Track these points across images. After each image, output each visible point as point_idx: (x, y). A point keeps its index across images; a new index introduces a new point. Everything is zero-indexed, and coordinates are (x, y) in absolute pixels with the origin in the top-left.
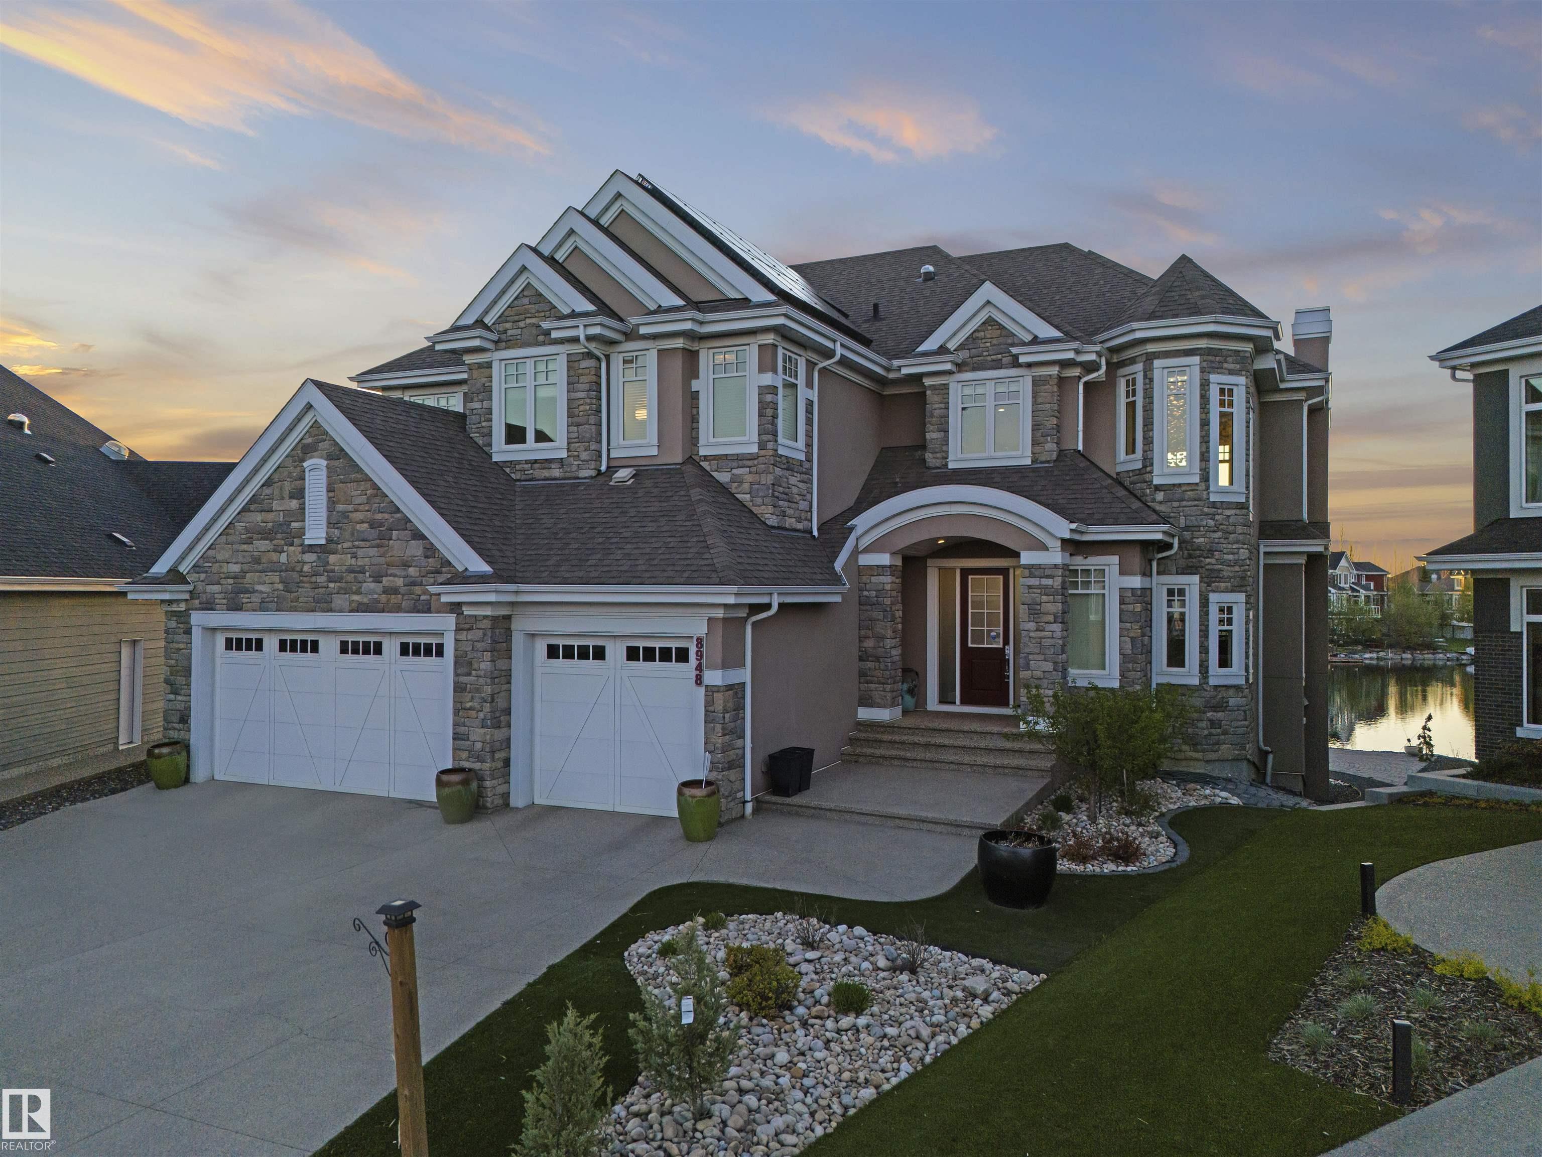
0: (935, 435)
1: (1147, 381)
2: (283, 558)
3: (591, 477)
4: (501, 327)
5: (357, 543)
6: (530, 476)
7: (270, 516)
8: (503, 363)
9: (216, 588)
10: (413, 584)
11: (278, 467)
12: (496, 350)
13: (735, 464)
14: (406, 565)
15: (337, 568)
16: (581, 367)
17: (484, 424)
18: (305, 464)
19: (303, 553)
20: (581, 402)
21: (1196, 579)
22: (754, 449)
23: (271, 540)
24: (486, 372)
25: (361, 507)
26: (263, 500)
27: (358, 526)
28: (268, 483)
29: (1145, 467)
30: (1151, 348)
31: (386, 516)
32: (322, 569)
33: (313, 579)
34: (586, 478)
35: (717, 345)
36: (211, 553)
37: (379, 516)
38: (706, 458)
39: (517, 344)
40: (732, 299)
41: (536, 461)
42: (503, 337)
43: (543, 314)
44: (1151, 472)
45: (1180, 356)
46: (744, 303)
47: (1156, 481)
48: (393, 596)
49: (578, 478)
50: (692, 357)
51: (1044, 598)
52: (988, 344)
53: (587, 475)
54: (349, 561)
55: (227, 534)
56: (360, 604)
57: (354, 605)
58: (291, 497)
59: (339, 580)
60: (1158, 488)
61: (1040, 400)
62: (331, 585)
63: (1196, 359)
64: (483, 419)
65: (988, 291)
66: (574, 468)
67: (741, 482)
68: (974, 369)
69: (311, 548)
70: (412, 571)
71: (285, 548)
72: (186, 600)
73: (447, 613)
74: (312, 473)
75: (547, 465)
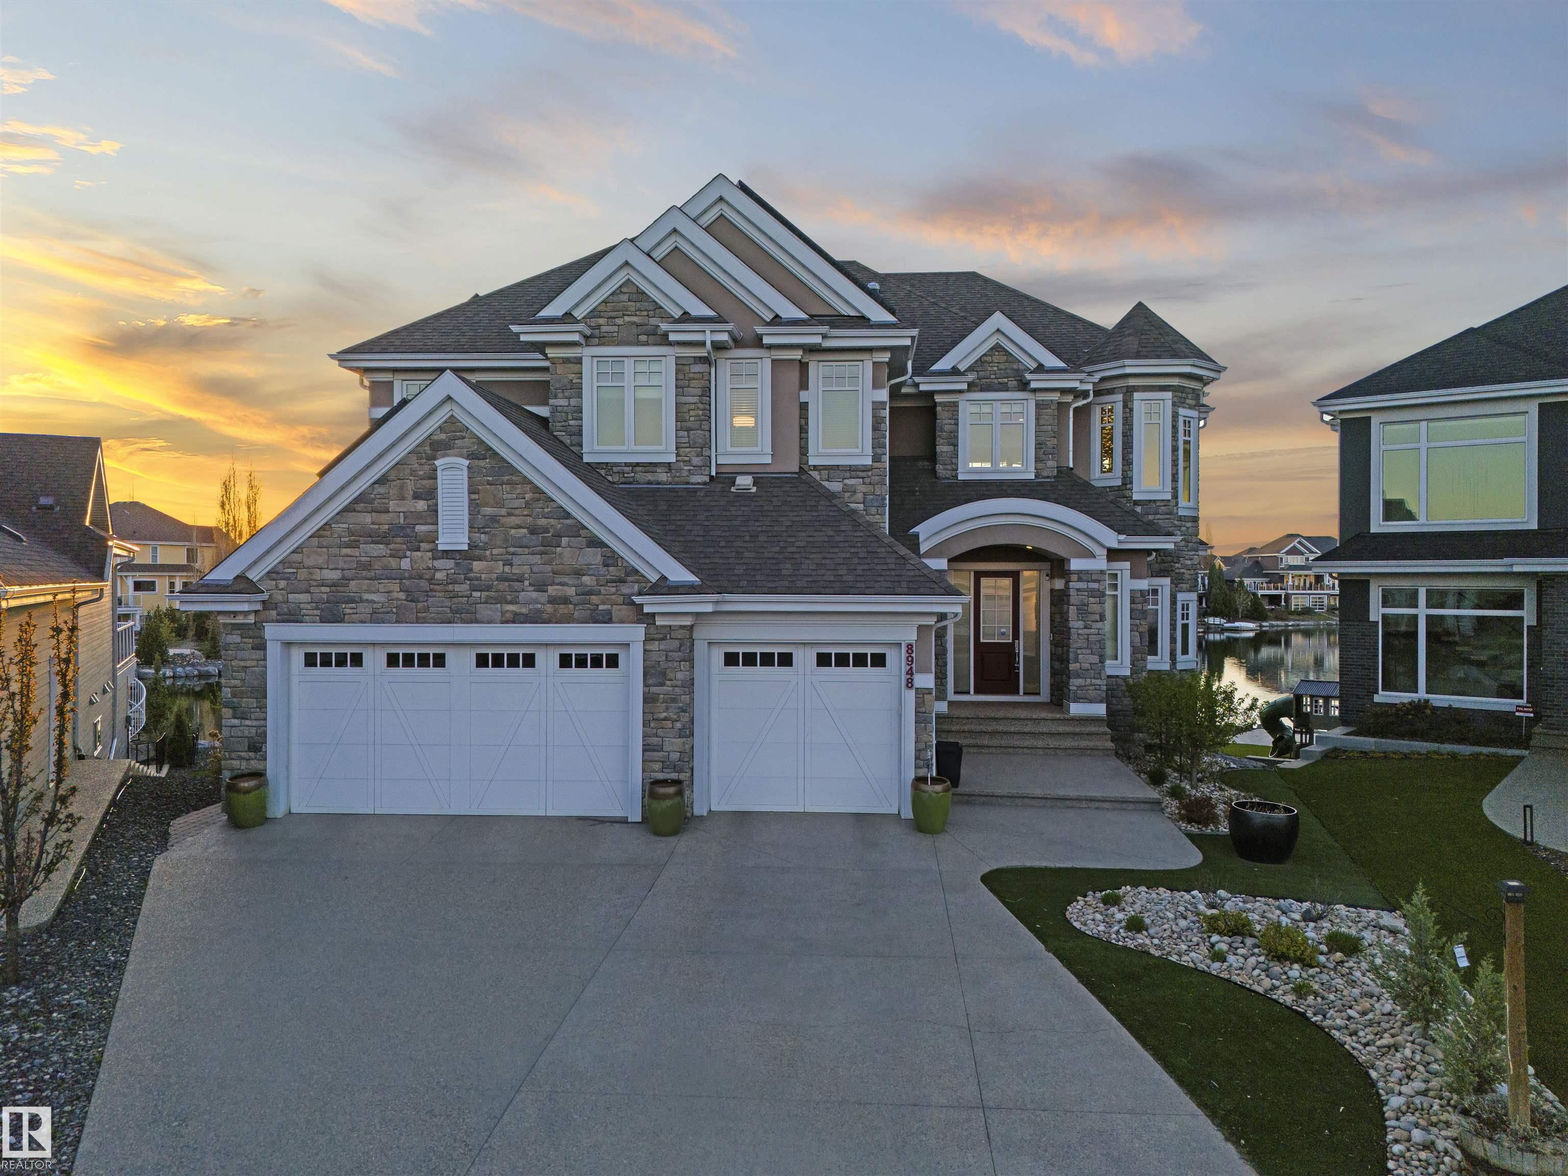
0: (945, 448)
1: (1128, 410)
2: (405, 564)
3: (705, 483)
4: (593, 323)
5: (512, 550)
6: (631, 480)
7: (384, 517)
8: (595, 360)
9: (305, 597)
10: (590, 593)
11: (397, 464)
12: (587, 345)
13: (848, 475)
14: (579, 573)
15: (483, 576)
16: (692, 371)
17: (571, 422)
18: (437, 463)
19: (434, 558)
20: (693, 407)
21: (1167, 581)
22: (868, 461)
23: (387, 544)
24: (574, 368)
25: (517, 512)
26: (374, 499)
27: (513, 531)
28: (382, 481)
29: (1124, 484)
30: (1132, 382)
31: (552, 521)
32: (462, 576)
33: (450, 587)
34: (698, 484)
35: (829, 359)
36: (297, 557)
37: (542, 522)
38: (815, 468)
39: (614, 342)
40: (844, 316)
41: (638, 464)
42: (597, 332)
43: (646, 313)
44: (1131, 489)
45: (1155, 391)
46: (862, 321)
47: (1135, 497)
48: (562, 606)
49: (688, 483)
50: (803, 366)
51: (1092, 600)
52: (995, 368)
53: (699, 481)
54: (499, 567)
55: (321, 536)
56: (516, 614)
57: (508, 616)
58: (417, 497)
59: (488, 588)
60: (1137, 503)
61: (1042, 422)
62: (476, 594)
63: (1169, 395)
64: (570, 417)
65: (998, 320)
66: (685, 473)
67: (855, 492)
68: (982, 390)
69: (447, 554)
70: (586, 579)
71: (408, 553)
72: (256, 612)
73: (634, 623)
74: (444, 473)
75: (650, 469)
